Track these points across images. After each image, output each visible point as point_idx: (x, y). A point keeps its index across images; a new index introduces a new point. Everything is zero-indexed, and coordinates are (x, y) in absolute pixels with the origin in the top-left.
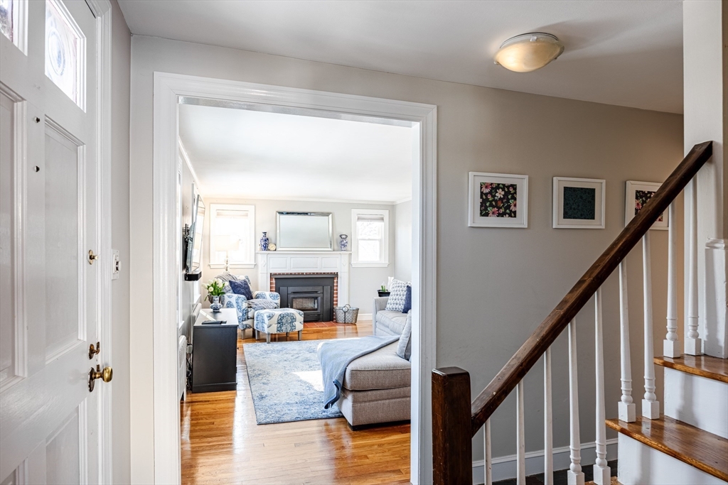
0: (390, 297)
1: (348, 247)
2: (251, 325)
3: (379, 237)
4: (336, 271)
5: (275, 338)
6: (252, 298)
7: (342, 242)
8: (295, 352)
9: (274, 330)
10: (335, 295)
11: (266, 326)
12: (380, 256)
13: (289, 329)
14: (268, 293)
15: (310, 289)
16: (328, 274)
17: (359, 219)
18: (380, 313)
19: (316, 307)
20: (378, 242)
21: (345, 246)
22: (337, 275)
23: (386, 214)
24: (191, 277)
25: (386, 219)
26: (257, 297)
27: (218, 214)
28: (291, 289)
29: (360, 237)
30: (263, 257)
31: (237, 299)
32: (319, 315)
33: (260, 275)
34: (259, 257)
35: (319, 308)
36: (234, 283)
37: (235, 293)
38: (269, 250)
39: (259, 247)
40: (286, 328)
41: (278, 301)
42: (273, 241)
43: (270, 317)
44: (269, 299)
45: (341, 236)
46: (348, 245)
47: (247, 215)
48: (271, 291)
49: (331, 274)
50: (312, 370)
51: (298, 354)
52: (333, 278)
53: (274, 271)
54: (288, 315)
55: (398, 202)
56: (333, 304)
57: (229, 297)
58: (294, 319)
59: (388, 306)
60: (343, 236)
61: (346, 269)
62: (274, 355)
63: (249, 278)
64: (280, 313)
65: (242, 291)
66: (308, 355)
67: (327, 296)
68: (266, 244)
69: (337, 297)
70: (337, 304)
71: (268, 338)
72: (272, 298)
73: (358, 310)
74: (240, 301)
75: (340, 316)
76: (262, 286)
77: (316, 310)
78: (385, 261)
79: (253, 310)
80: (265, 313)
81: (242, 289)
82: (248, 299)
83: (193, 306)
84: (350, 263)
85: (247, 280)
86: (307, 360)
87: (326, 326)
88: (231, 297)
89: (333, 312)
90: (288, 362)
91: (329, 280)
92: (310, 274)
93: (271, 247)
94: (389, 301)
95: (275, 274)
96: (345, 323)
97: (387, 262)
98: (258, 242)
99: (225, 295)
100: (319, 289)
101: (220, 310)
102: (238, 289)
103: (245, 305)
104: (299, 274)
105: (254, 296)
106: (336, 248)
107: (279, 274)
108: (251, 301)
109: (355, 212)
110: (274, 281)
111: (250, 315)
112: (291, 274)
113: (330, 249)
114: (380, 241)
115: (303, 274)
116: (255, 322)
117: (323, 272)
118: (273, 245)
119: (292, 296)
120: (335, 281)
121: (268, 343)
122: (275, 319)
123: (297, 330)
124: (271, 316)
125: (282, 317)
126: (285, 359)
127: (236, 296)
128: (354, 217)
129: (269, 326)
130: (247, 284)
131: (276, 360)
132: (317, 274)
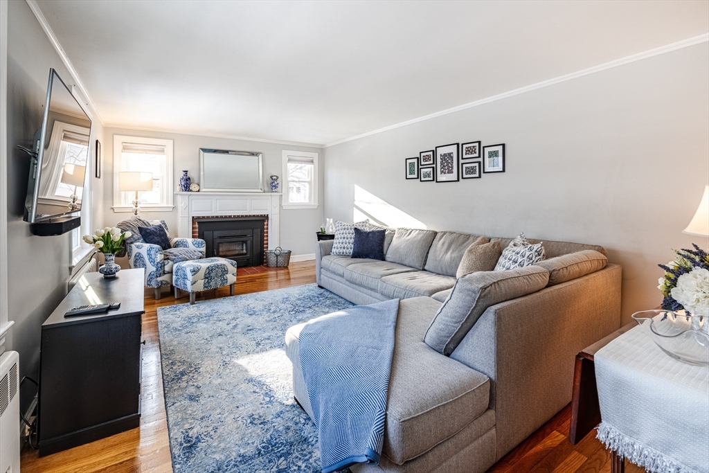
0: (335, 241)
1: (279, 189)
2: (169, 281)
3: (309, 180)
4: (266, 214)
5: (201, 297)
6: (170, 247)
7: (273, 184)
8: (230, 317)
9: (200, 287)
10: (265, 238)
11: (189, 283)
12: (310, 198)
13: (219, 283)
14: (190, 240)
15: (239, 232)
16: (258, 216)
17: (289, 160)
18: (325, 259)
19: (245, 251)
20: (307, 185)
21: (276, 187)
22: (267, 217)
23: (315, 156)
24: (48, 228)
25: (316, 161)
26: (176, 245)
27: (125, 148)
28: (217, 234)
29: (290, 179)
30: (183, 200)
31: (149, 250)
32: (248, 260)
33: (180, 219)
34: (179, 198)
35: (249, 252)
36: (146, 229)
37: (147, 242)
38: (191, 191)
39: (178, 188)
40: (216, 283)
41: (203, 249)
42: (196, 180)
43: (195, 272)
44: (192, 247)
45: (271, 177)
46: (279, 186)
47: (163, 151)
48: (193, 237)
49: (261, 216)
50: (262, 351)
51: (234, 319)
52: (264, 221)
53: (197, 214)
54: (218, 266)
55: (328, 145)
56: (264, 248)
57: (138, 247)
58: (225, 271)
59: (334, 250)
60: (274, 178)
61: (277, 210)
62: (202, 325)
63: (166, 222)
64: (208, 265)
65: (157, 239)
66: (249, 320)
67: (257, 239)
68: (187, 184)
69: (267, 240)
70: (267, 248)
71: (192, 298)
72: (195, 246)
73: (290, 253)
74: (152, 252)
75: (272, 259)
76: (182, 231)
77: (246, 254)
78: (314, 203)
79: (171, 263)
80: (188, 265)
81: (157, 236)
82: (164, 248)
83: (70, 269)
84: (280, 205)
85: (163, 226)
86: (249, 329)
87: (257, 272)
88: (142, 248)
89: (264, 255)
90: (224, 338)
91: (259, 223)
92: (238, 216)
93: (194, 187)
94: (335, 245)
95: (199, 218)
96: (277, 267)
97: (317, 204)
98: (178, 182)
99: (133, 245)
100: (249, 232)
101: (117, 274)
102: (151, 237)
103: (159, 257)
104: (226, 217)
105: (172, 244)
106: (266, 189)
107: (203, 217)
108: (168, 250)
109: (285, 154)
110: (197, 225)
111: (167, 268)
112: (217, 217)
113: (260, 191)
114: (310, 183)
115: (230, 217)
116: (174, 277)
117: (252, 214)
118: (196, 185)
119: (218, 241)
120: (265, 223)
121: (193, 304)
122: (202, 273)
123: (228, 284)
124: (196, 269)
125: (210, 270)
126: (219, 331)
127: (147, 246)
128: (285, 159)
129: (193, 283)
130: (163, 230)
131: (206, 336)
132: (246, 216)
